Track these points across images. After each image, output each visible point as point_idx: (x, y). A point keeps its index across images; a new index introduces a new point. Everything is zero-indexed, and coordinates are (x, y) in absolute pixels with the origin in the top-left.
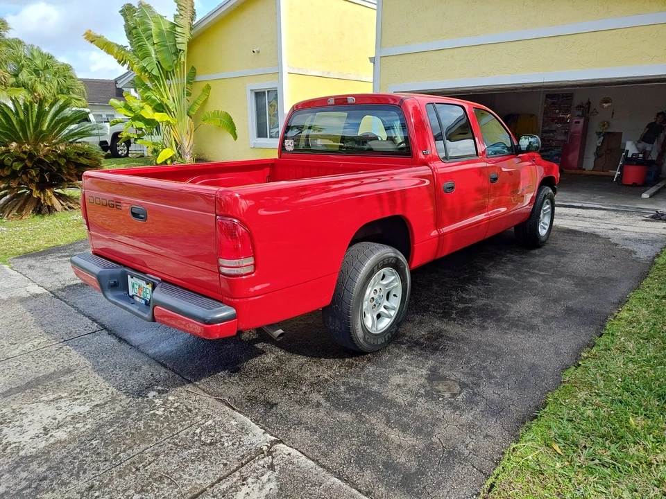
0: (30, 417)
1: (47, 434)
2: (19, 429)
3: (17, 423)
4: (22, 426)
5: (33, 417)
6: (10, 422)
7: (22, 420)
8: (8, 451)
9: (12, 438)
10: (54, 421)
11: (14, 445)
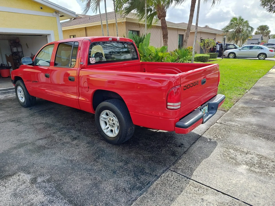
0: (245, 160)
1: (248, 153)
2: (252, 159)
3: (251, 161)
4: (251, 159)
5: (245, 159)
6: (252, 163)
7: (248, 161)
8: (261, 157)
9: (257, 158)
10: (242, 154)
11: (258, 157)
